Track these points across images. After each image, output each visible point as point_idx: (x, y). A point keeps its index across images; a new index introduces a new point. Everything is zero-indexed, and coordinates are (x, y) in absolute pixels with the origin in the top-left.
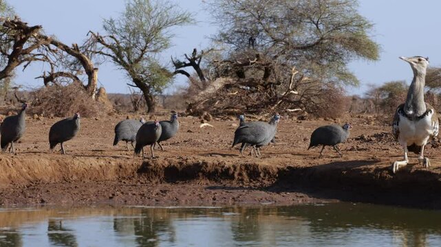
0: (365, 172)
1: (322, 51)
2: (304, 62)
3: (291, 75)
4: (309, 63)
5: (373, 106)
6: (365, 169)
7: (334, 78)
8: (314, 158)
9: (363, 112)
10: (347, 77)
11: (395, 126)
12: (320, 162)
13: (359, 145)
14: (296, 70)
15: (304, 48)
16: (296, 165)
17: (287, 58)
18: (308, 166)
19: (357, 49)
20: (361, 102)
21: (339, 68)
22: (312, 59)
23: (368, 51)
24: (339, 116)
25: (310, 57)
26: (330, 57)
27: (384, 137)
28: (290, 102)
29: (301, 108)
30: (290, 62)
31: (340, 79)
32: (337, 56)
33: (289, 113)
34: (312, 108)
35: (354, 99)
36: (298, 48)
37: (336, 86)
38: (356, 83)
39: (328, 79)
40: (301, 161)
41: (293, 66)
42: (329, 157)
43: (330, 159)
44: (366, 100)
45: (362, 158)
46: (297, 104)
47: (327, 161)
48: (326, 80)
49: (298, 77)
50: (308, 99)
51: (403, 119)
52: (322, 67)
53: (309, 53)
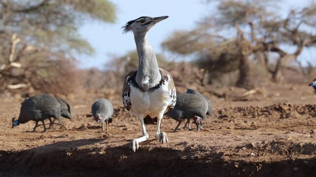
0: (94, 153)
1: (49, 14)
2: (27, 28)
3: (11, 44)
4: (33, 28)
5: (114, 80)
6: (94, 150)
7: (65, 46)
8: (33, 139)
9: (102, 87)
10: (79, 44)
11: (126, 98)
12: (41, 143)
13: (90, 123)
14: (17, 37)
15: (26, 11)
16: (10, 149)
17: (6, 24)
18: (26, 149)
19: (90, 11)
20: (100, 75)
21: (71, 35)
22: (37, 24)
23: (105, 13)
24: (72, 92)
25: (34, 22)
26: (59, 22)
27: (120, 112)
28: (11, 76)
29: (26, 83)
30: (9, 28)
31: (71, 47)
32: (66, 20)
33: (10, 90)
34: (39, 84)
35: (92, 72)
36: (18, 11)
37: (67, 56)
38: (91, 51)
39: (57, 48)
40: (16, 143)
41: (13, 32)
42: (51, 137)
43: (53, 140)
44: (106, 73)
45: (92, 137)
46: (21, 79)
47: (49, 141)
48: (55, 49)
49: (21, 47)
50: (34, 73)
51: (134, 90)
52: (50, 33)
53: (32, 16)
